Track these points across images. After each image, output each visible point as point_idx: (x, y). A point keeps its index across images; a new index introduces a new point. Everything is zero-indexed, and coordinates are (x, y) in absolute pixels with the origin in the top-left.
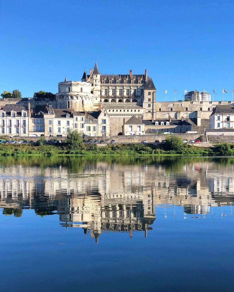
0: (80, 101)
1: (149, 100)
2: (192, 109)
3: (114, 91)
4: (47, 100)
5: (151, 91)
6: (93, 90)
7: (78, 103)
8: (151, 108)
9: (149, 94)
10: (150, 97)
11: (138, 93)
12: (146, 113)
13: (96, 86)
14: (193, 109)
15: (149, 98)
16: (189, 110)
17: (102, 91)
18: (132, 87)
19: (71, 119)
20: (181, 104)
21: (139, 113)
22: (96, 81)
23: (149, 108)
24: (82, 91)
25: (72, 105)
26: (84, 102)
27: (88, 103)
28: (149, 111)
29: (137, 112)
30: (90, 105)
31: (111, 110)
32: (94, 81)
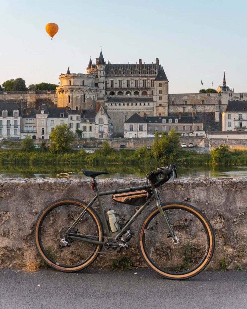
0: (82, 96)
1: (160, 92)
3: (121, 83)
4: (49, 92)
5: (162, 82)
6: (97, 82)
7: (79, 98)
8: (162, 101)
9: (160, 85)
10: (162, 88)
11: (148, 84)
12: (157, 107)
13: (100, 77)
15: (161, 90)
16: (206, 104)
17: (108, 82)
18: (141, 78)
19: (65, 118)
20: (197, 97)
22: (100, 71)
23: (160, 101)
24: (84, 85)
25: (73, 100)
26: (86, 96)
27: (90, 97)
28: (160, 105)
29: (147, 106)
30: (92, 99)
31: (117, 104)
32: (99, 72)
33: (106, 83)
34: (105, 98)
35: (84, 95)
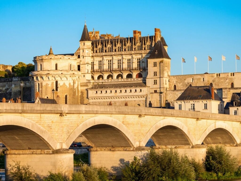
0: (53, 83)
1: (155, 74)
2: (218, 85)
3: (111, 63)
5: (158, 60)
6: (80, 64)
7: (50, 86)
8: (158, 86)
9: (155, 65)
10: (157, 69)
11: (143, 63)
12: (151, 93)
13: (84, 58)
14: (220, 85)
15: (155, 71)
18: (134, 56)
20: (203, 78)
21: (141, 94)
22: (83, 50)
23: (155, 86)
24: (58, 68)
25: (42, 89)
26: (58, 83)
27: (64, 84)
28: (155, 91)
29: (138, 93)
30: (68, 86)
31: (102, 91)
32: (81, 51)
33: (93, 64)
34: (88, 84)
35: (57, 82)
